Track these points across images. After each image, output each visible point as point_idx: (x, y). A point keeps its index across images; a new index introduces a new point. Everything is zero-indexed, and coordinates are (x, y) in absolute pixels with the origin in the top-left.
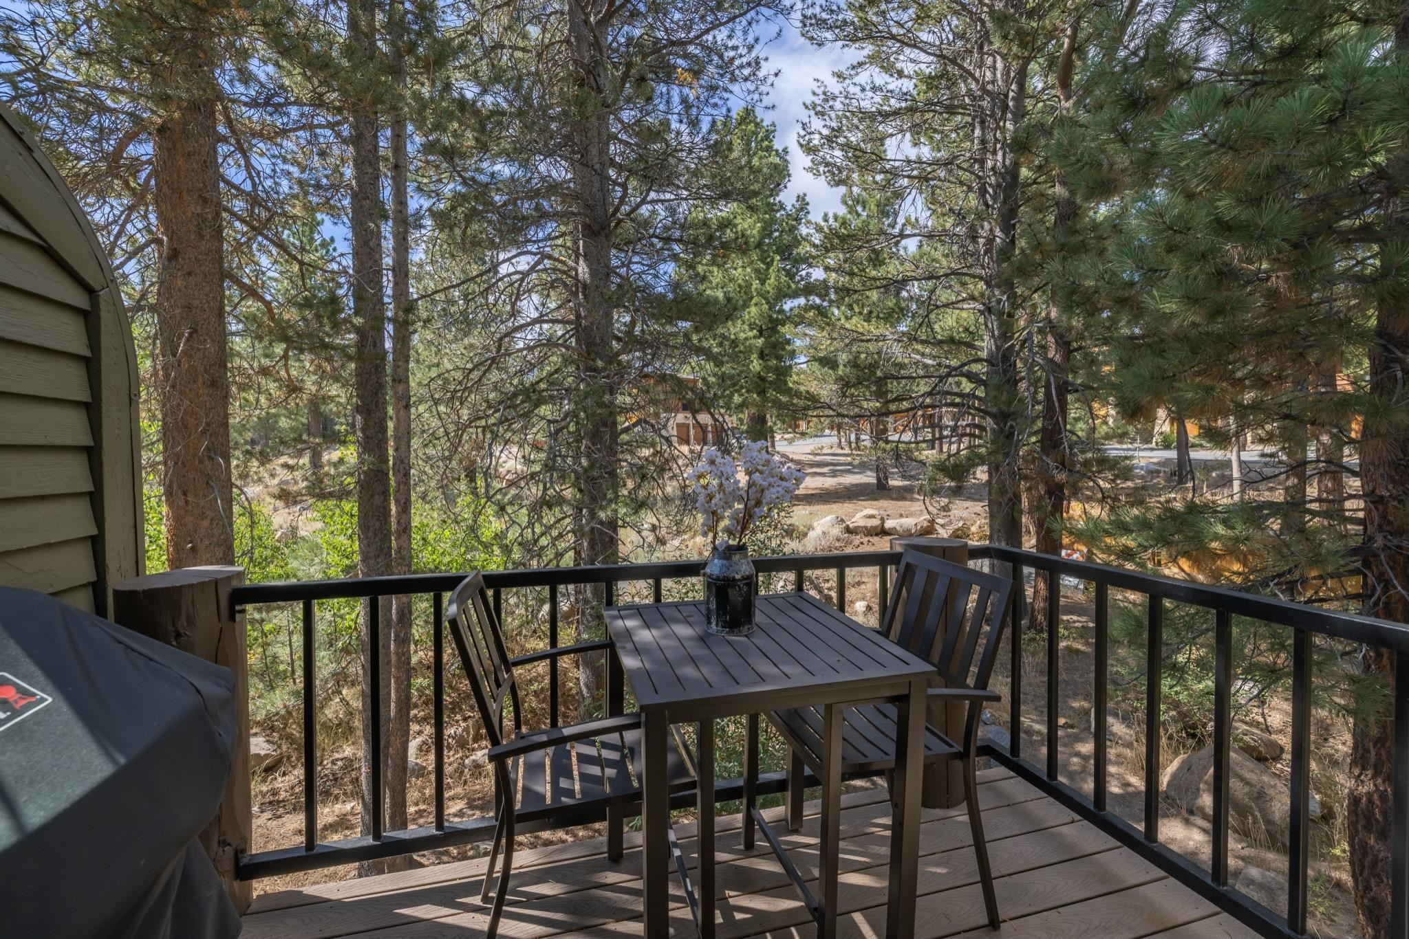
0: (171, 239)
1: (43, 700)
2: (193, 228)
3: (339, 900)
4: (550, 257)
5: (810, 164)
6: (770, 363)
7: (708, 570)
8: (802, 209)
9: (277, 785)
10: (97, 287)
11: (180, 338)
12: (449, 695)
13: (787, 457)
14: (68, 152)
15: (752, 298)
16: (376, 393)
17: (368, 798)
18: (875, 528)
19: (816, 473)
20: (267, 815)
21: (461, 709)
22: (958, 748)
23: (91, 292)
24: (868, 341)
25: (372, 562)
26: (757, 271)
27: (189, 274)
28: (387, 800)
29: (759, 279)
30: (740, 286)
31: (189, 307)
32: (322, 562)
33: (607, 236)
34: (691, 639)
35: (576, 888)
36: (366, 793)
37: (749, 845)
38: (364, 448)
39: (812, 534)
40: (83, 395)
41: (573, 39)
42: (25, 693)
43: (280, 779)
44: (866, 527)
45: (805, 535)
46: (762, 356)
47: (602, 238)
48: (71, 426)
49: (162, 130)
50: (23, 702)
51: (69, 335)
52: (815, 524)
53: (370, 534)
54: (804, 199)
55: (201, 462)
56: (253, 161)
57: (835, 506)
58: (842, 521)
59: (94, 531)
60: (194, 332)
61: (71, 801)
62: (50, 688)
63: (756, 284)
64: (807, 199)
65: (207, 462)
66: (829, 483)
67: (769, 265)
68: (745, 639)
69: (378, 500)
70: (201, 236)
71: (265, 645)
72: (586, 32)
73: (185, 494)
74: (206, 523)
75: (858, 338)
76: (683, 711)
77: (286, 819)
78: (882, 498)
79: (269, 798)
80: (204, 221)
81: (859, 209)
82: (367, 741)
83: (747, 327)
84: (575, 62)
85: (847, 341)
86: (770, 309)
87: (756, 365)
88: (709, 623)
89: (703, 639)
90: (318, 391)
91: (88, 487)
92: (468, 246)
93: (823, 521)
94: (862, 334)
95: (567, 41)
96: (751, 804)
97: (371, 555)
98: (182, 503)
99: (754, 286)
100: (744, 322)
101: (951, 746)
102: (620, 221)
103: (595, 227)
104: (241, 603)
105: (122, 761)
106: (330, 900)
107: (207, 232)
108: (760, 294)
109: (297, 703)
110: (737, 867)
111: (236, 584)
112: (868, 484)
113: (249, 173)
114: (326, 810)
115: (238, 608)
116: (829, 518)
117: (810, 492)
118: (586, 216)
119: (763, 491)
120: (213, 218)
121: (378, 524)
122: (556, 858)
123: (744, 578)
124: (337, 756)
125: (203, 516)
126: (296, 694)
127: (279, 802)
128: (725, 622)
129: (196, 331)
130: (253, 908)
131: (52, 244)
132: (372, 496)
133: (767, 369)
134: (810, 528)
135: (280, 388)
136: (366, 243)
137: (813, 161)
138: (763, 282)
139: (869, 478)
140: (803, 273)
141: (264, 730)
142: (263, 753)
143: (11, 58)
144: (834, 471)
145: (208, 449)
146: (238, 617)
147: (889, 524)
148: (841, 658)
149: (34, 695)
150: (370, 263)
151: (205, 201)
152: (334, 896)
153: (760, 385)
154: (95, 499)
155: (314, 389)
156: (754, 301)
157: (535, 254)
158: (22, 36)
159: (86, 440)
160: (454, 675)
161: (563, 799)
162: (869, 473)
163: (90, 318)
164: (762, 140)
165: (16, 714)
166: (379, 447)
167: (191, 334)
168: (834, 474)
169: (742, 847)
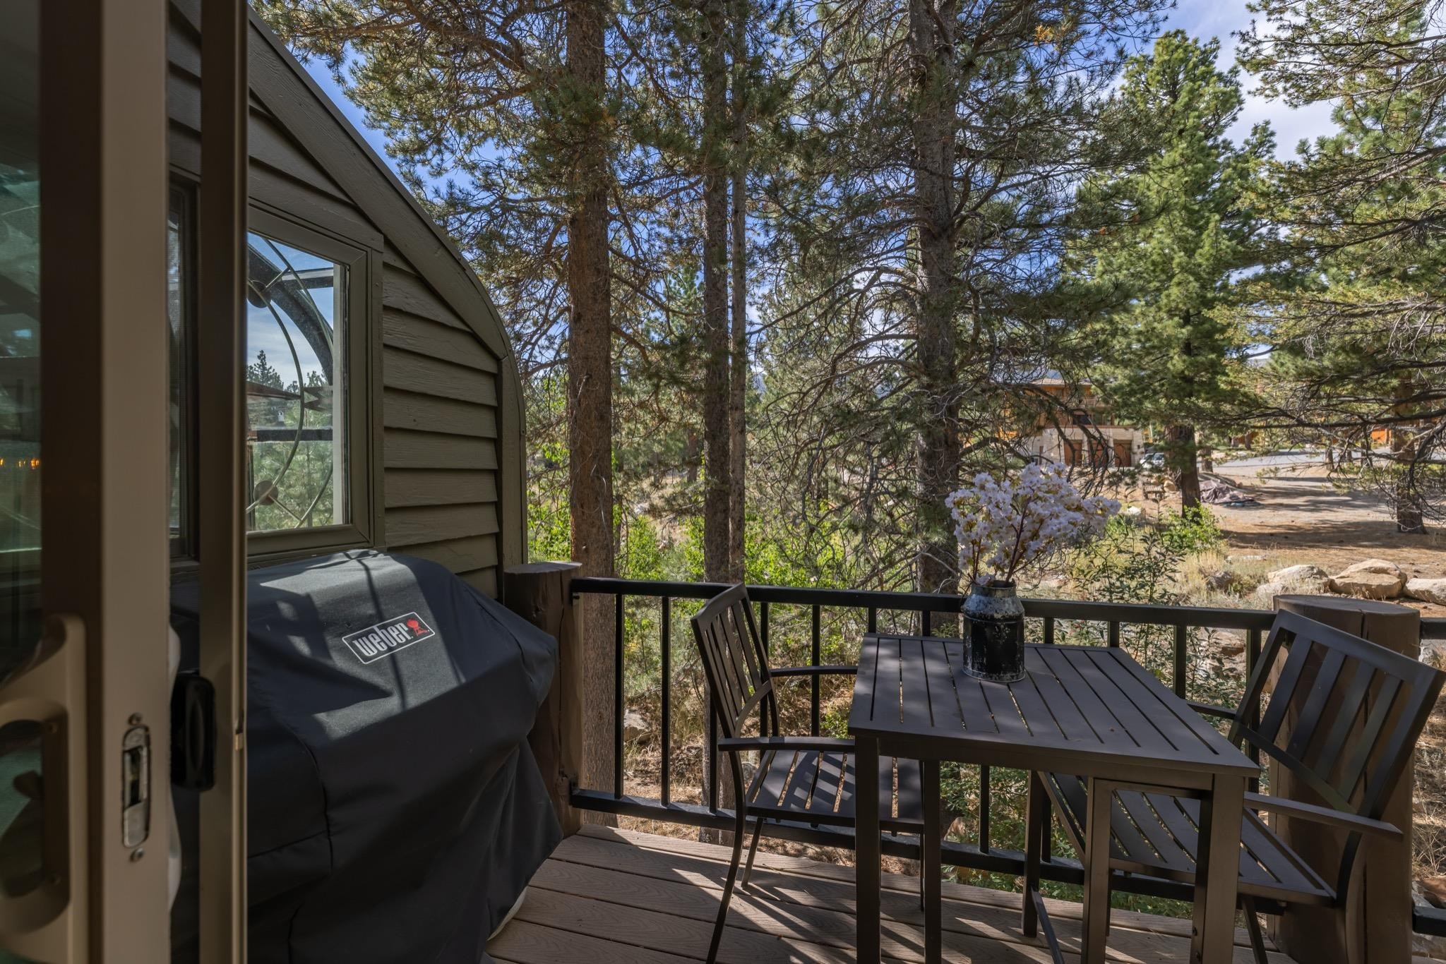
0: (576, 306)
1: (431, 633)
2: (590, 295)
3: (636, 846)
4: (887, 270)
5: (1260, 84)
6: (1201, 359)
7: (965, 606)
8: (1261, 144)
9: (648, 757)
10: (501, 357)
11: (580, 383)
12: (787, 710)
13: (1233, 483)
14: (521, 251)
15: (1173, 276)
16: (720, 420)
17: (707, 785)
18: (1389, 588)
19: (1281, 505)
20: (638, 780)
21: (797, 726)
22: (1329, 892)
23: (498, 360)
24: (1365, 315)
25: (714, 573)
26: (1182, 240)
27: (587, 332)
28: (721, 792)
29: (1186, 250)
30: (1154, 263)
31: (586, 358)
32: (686, 572)
33: (949, 237)
34: (939, 677)
35: (827, 906)
36: (705, 781)
37: (1030, 933)
38: (710, 470)
39: (1262, 589)
40: (492, 434)
41: (913, 35)
42: (421, 625)
43: (650, 753)
44: (1368, 587)
45: (1253, 589)
46: (1188, 349)
47: (944, 241)
48: (483, 456)
49: (573, 221)
50: (420, 632)
51: (482, 391)
52: (1270, 575)
53: (714, 548)
54: (1265, 129)
55: (593, 481)
56: (635, 231)
57: (1312, 553)
58: (1321, 573)
59: (496, 530)
60: (590, 377)
61: (432, 697)
62: (435, 627)
63: (1180, 257)
64: (1271, 128)
65: (596, 481)
66: (1305, 519)
67: (1201, 230)
68: (1003, 687)
69: (720, 516)
70: (595, 300)
71: (643, 637)
72: (928, 22)
73: (582, 506)
74: (595, 530)
75: (1348, 313)
76: (898, 744)
77: (651, 787)
78: (1407, 545)
79: (641, 767)
80: (598, 287)
81: (1368, 122)
82: (706, 733)
83: (1165, 316)
84: (916, 58)
85: (1324, 318)
86: (1203, 287)
87: (1177, 362)
88: (966, 663)
89: (953, 680)
90: (680, 420)
91: (494, 498)
92: (808, 270)
93: (1286, 570)
94: (1353, 306)
95: (909, 39)
96: (1032, 885)
97: (713, 567)
98: (580, 513)
99: (1177, 260)
100: (1160, 309)
101: (1319, 886)
102: (963, 219)
103: (935, 230)
104: (577, 591)
105: (463, 680)
106: (630, 844)
107: (599, 297)
108: (1184, 269)
109: (657, 689)
110: (1009, 949)
111: (574, 576)
112: (1382, 524)
113: (632, 241)
114: (681, 789)
115: (574, 594)
116: (1296, 568)
117: (1267, 531)
118: (926, 221)
119: (1042, 521)
120: (604, 285)
121: (719, 539)
122: (815, 873)
123: (1005, 619)
124: (692, 744)
125: (593, 525)
126: (656, 680)
127: (647, 772)
128: (981, 664)
129: (591, 376)
130: (580, 832)
131: (476, 330)
132: (715, 513)
133: (1197, 367)
134: (1263, 579)
135: (653, 418)
136: (714, 285)
137: (1264, 80)
138: (1190, 253)
139: (1384, 515)
140: (1264, 231)
141: (641, 709)
142: (639, 728)
143: (488, 194)
144: (1315, 503)
145: (597, 471)
146: (575, 602)
147: (1414, 585)
148: (1117, 728)
149: (427, 629)
150: (717, 302)
151: (598, 271)
152: (634, 842)
153: (1185, 385)
154: (498, 506)
155: (678, 418)
156: (1175, 280)
157: (870, 270)
158: (494, 177)
159: (494, 466)
160: (793, 692)
161: (792, 806)
162: (1384, 507)
163: (496, 378)
164: (1195, 67)
165: (416, 638)
166: (722, 469)
167: (587, 379)
168: (1315, 507)
169: (1021, 931)
